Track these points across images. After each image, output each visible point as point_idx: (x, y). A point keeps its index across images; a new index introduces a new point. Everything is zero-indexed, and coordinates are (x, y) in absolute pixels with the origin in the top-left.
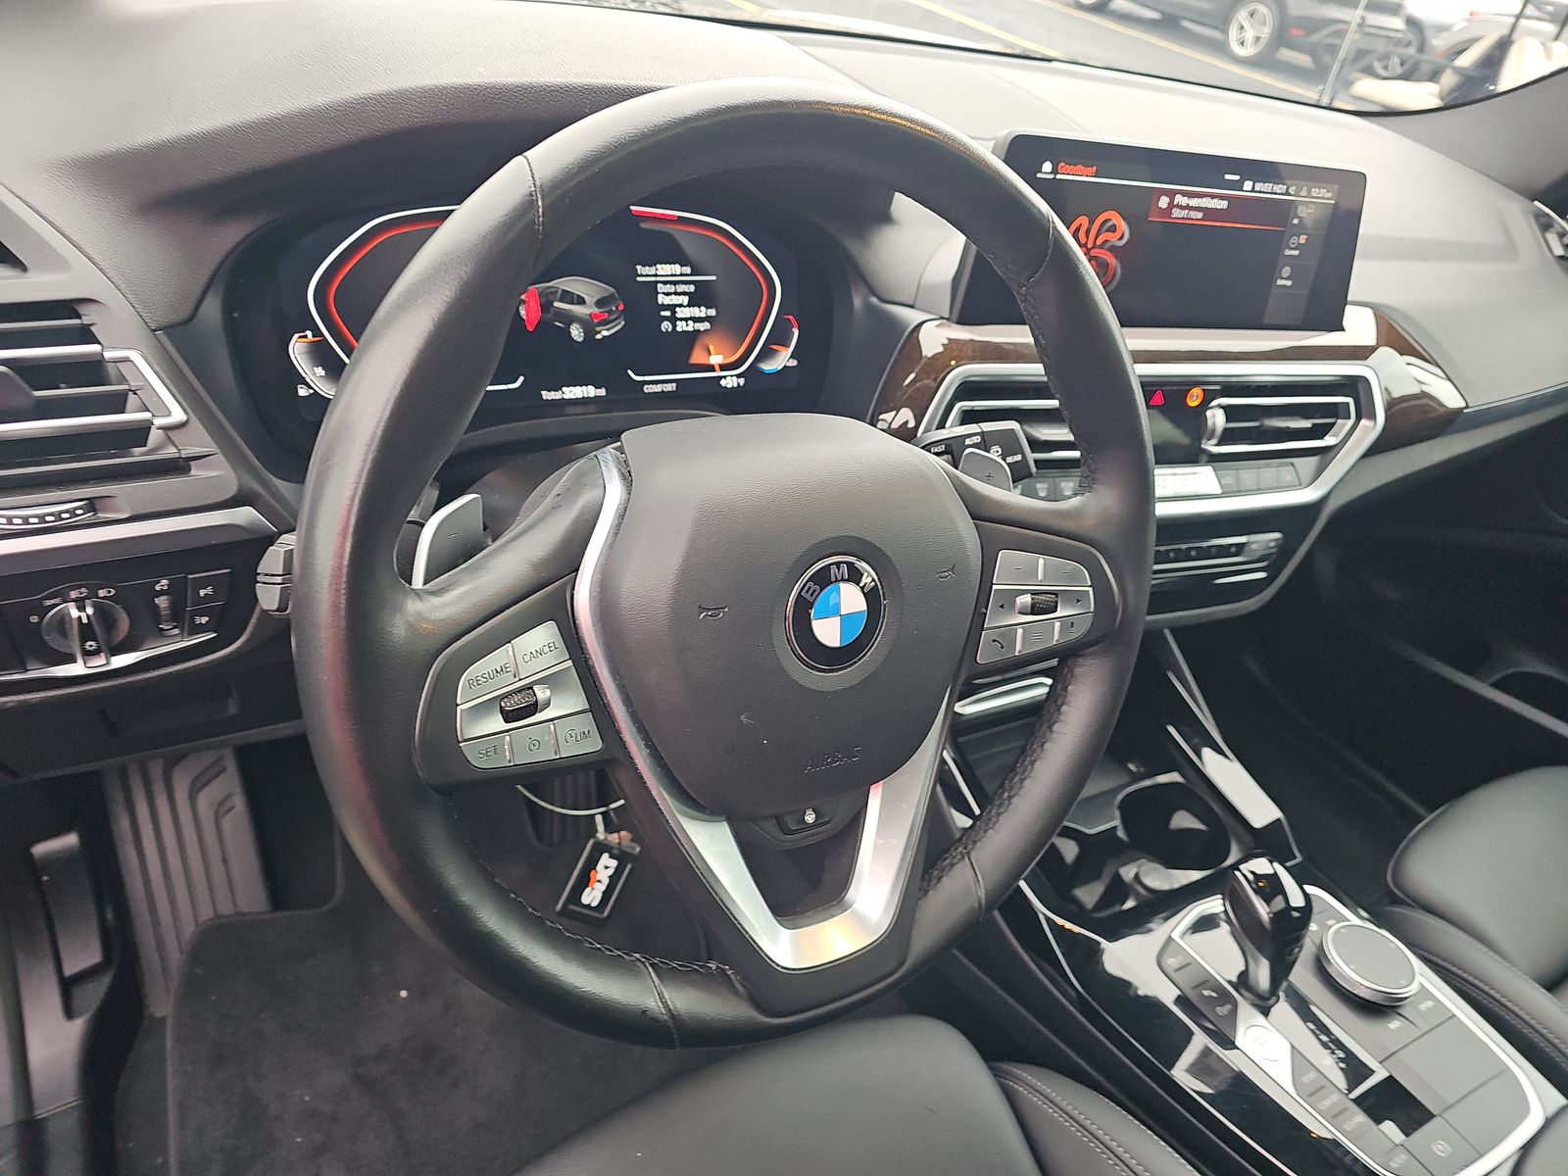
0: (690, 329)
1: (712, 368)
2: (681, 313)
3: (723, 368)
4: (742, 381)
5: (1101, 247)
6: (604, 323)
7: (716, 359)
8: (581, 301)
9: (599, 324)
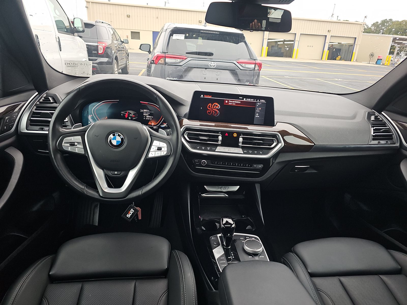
0: (148, 119)
1: (152, 125)
2: (147, 117)
3: (154, 125)
4: (157, 128)
5: (215, 109)
6: (134, 117)
7: (153, 124)
8: (131, 114)
9: (133, 117)
